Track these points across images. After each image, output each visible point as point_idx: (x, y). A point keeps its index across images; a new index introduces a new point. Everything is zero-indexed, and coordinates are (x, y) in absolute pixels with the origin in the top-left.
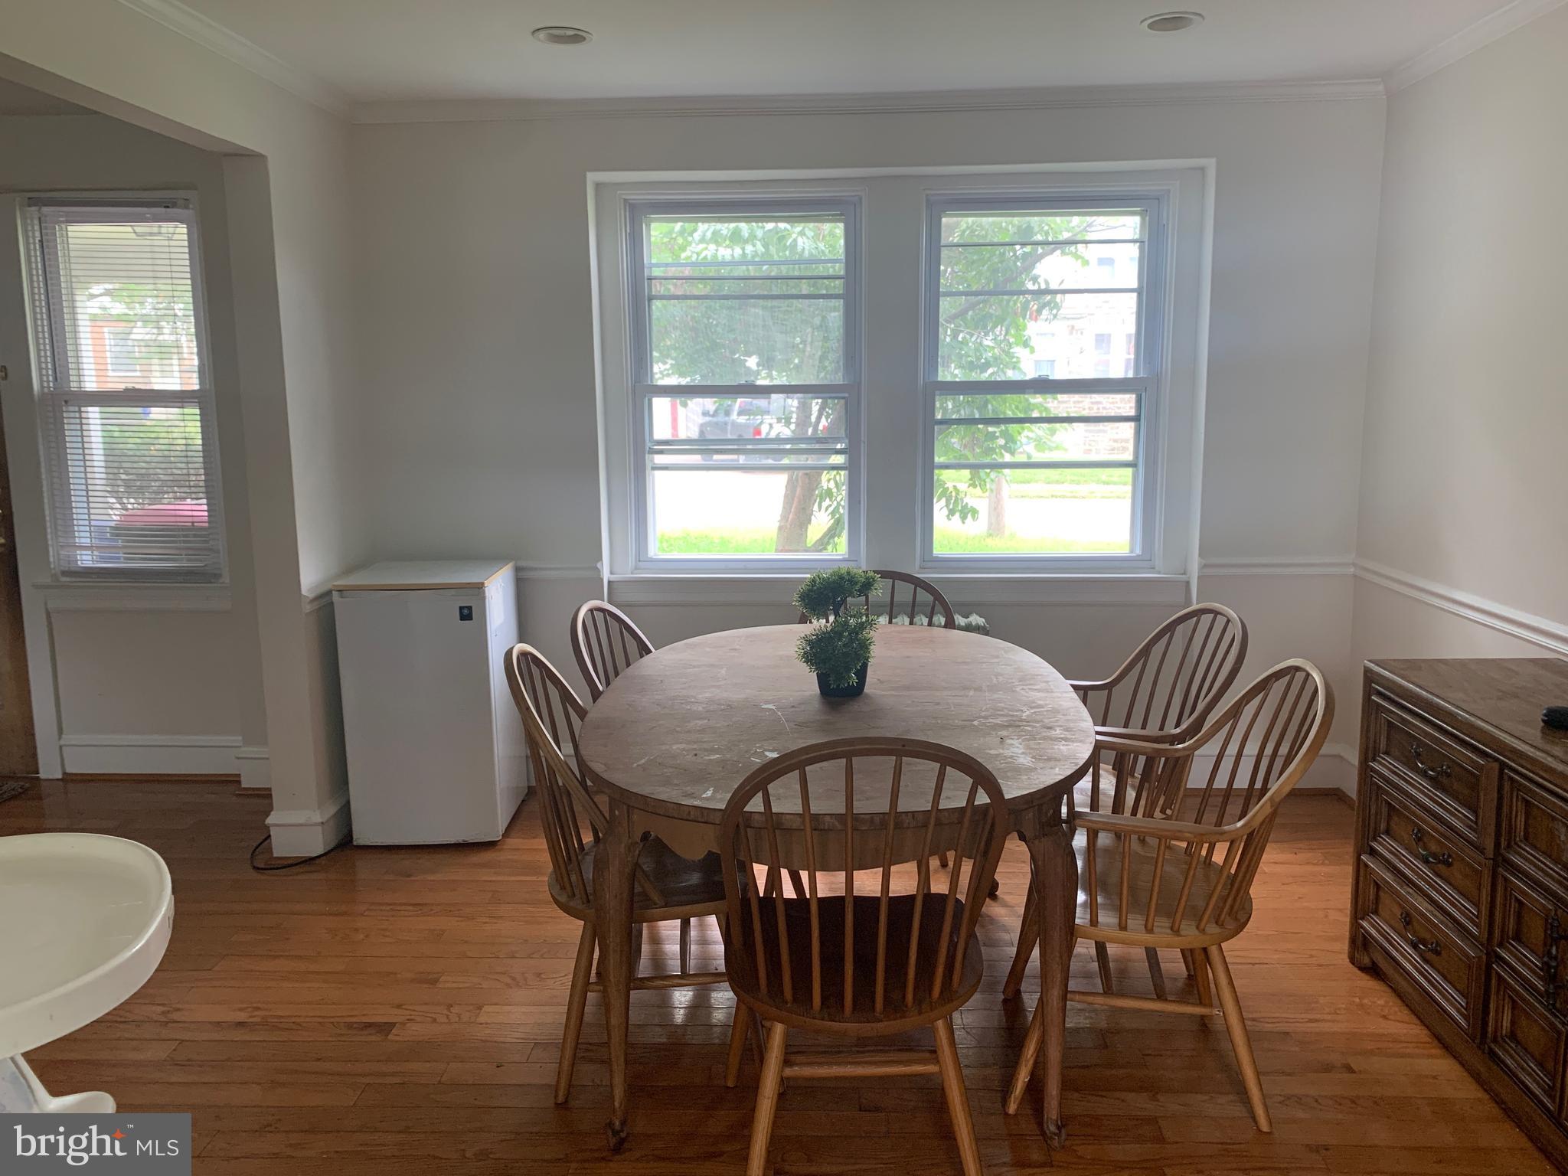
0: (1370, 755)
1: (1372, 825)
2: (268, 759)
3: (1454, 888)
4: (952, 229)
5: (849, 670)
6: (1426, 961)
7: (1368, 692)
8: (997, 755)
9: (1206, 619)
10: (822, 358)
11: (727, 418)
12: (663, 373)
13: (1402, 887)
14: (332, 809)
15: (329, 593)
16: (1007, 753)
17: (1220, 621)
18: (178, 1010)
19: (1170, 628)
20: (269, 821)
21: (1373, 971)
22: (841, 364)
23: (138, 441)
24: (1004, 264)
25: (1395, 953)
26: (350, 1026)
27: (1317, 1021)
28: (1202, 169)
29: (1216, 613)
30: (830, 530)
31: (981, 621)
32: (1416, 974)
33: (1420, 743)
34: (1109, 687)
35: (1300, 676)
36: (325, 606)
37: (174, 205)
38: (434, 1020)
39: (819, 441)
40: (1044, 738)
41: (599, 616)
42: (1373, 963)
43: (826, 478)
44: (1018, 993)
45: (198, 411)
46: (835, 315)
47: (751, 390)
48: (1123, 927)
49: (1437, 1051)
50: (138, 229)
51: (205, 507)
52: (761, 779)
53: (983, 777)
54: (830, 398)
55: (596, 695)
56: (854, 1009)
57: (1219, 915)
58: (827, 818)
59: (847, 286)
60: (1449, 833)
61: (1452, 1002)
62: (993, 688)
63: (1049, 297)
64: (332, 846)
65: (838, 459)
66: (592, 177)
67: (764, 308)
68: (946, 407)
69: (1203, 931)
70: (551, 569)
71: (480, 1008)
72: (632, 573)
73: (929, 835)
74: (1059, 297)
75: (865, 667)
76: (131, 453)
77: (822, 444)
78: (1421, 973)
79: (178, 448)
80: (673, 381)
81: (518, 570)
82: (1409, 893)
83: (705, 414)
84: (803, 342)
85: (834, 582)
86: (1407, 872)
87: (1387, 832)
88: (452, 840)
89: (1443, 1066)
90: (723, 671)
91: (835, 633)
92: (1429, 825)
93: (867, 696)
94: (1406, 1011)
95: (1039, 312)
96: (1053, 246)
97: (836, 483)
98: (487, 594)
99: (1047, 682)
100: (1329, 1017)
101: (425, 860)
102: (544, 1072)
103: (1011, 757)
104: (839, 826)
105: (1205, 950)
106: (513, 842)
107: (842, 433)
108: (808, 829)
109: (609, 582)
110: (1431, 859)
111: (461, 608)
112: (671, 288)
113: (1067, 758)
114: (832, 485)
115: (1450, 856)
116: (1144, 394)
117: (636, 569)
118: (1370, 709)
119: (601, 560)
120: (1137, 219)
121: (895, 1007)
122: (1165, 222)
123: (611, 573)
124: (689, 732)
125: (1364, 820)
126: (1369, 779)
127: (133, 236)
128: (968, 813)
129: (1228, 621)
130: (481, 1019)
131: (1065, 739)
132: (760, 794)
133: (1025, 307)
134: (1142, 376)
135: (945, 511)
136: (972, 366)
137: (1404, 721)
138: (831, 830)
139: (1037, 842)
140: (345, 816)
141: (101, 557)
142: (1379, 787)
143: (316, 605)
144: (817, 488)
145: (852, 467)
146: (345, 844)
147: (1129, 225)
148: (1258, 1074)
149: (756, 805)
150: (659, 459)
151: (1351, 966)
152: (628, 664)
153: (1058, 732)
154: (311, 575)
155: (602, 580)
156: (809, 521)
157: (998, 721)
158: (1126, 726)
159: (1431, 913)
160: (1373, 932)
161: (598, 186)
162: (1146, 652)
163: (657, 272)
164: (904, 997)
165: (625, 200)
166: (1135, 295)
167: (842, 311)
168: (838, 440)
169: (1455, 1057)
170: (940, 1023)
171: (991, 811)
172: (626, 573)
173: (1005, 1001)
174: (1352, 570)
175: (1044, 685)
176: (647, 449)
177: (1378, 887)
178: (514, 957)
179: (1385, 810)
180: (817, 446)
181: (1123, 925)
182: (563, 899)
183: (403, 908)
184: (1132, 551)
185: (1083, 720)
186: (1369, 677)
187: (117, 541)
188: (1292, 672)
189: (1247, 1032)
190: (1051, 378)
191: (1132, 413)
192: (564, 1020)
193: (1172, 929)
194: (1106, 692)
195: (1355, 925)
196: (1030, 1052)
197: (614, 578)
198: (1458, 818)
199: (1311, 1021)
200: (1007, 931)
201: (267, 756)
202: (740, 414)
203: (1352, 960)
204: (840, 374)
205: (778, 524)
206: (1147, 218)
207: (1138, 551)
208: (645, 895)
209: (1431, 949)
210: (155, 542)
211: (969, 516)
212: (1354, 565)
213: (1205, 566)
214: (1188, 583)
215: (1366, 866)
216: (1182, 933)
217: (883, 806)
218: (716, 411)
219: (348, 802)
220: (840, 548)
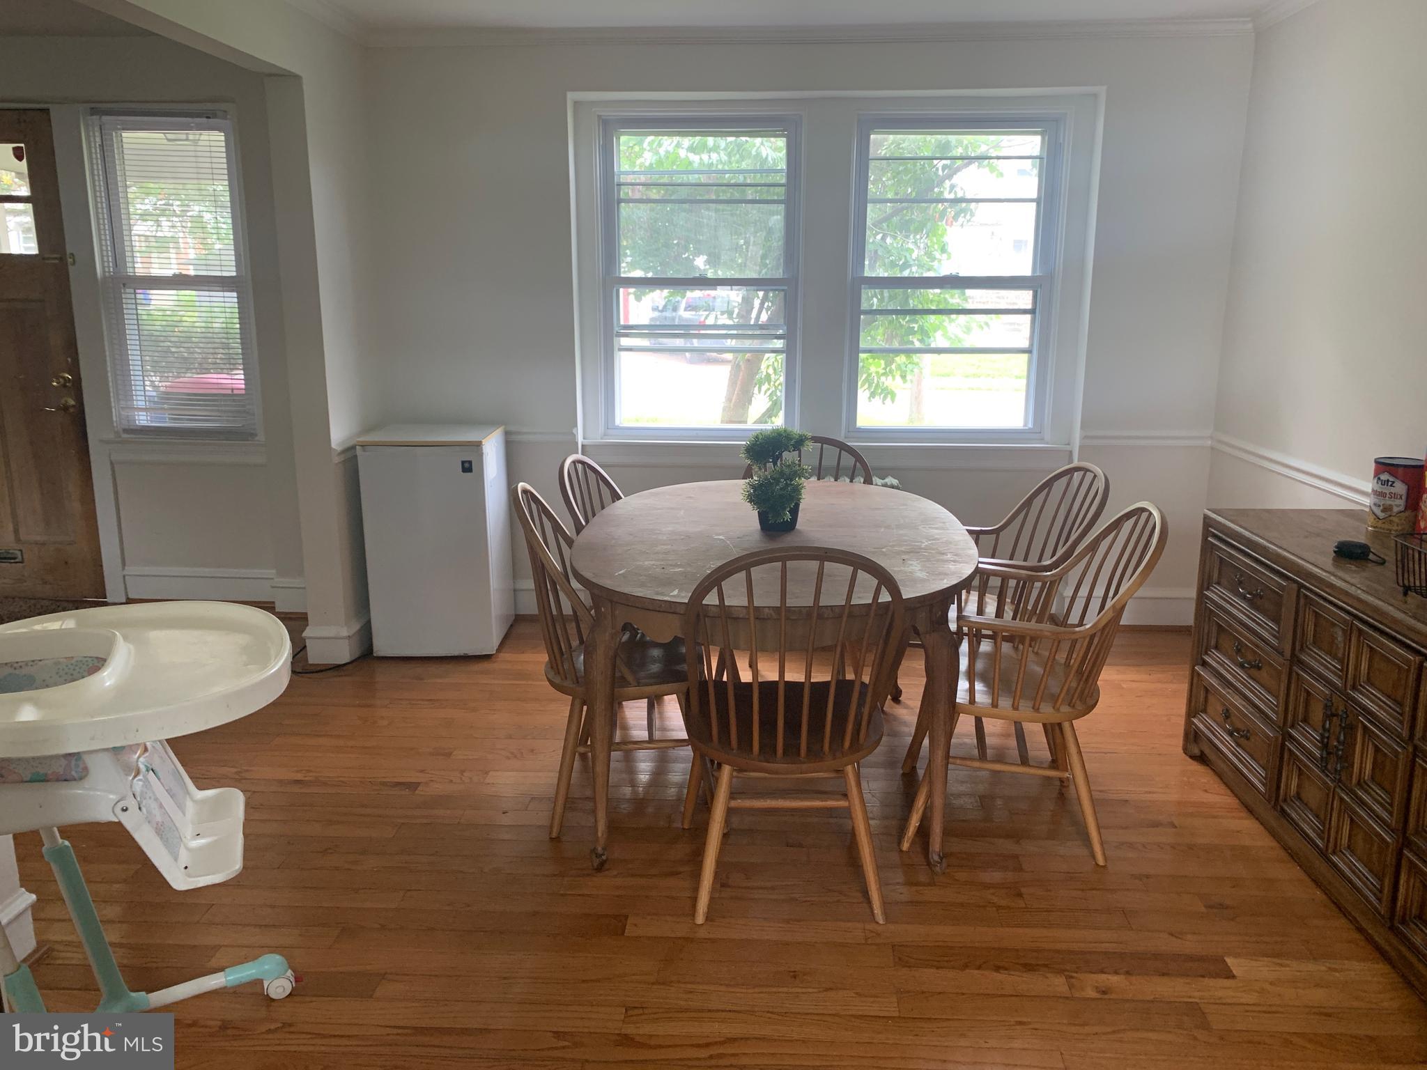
0: (1205, 586)
1: (1205, 644)
2: (304, 588)
3: (1262, 686)
4: (880, 145)
5: (784, 509)
6: (1238, 745)
7: (1206, 533)
8: (899, 571)
9: (1077, 476)
10: (764, 257)
11: (674, 314)
12: (629, 269)
13: (1224, 689)
14: (356, 627)
15: (353, 448)
16: (909, 569)
17: (1089, 476)
18: (247, 771)
19: (1049, 484)
20: (304, 634)
21: (1201, 759)
22: (782, 260)
23: (164, 323)
24: (926, 175)
25: (1217, 742)
26: (384, 784)
27: (1150, 793)
28: (1095, 96)
29: (1087, 470)
30: (768, 410)
31: (895, 482)
32: (1230, 756)
33: (1243, 573)
34: (997, 532)
35: (1145, 515)
36: (350, 459)
37: (215, 116)
38: (451, 781)
39: (762, 327)
40: (938, 561)
41: (580, 467)
42: (1202, 752)
43: (766, 365)
44: (914, 768)
45: (235, 294)
46: (777, 219)
47: (703, 282)
48: (994, 705)
49: (1244, 814)
50: (169, 136)
51: (242, 377)
52: (715, 580)
53: (886, 580)
54: (772, 290)
55: (579, 528)
56: (784, 753)
57: (1071, 700)
58: (766, 610)
59: (788, 193)
60: (1262, 644)
61: (1256, 774)
62: (899, 527)
63: (964, 205)
64: (357, 656)
65: (779, 344)
66: (571, 96)
67: (717, 211)
68: (872, 299)
69: (1058, 710)
70: (535, 433)
71: (487, 773)
72: (602, 439)
73: (843, 625)
74: (973, 205)
75: (797, 506)
76: (158, 333)
77: (764, 331)
78: (1234, 754)
79: (199, 330)
80: (638, 273)
81: (507, 434)
82: (1228, 693)
83: (655, 309)
84: (747, 243)
85: (773, 438)
86: (1229, 677)
87: (1216, 648)
88: (456, 653)
89: (1248, 825)
90: (682, 512)
91: (774, 479)
92: (1246, 639)
93: (800, 532)
94: (1223, 787)
95: (955, 218)
96: (966, 161)
97: (775, 369)
98: (484, 451)
99: (944, 523)
100: (1160, 790)
101: (433, 668)
102: (539, 817)
103: (910, 572)
104: (775, 616)
105: (1060, 725)
106: (505, 656)
107: (782, 321)
108: (752, 619)
109: (583, 446)
110: (1246, 665)
111: (463, 463)
112: (637, 193)
113: (953, 573)
114: (771, 371)
115: (1260, 661)
116: (1039, 290)
117: (605, 435)
118: (1207, 549)
119: (576, 426)
120: (1038, 139)
121: (815, 754)
122: (1062, 141)
123: (584, 439)
124: (657, 553)
125: (1199, 641)
126: (1204, 605)
127: (165, 142)
128: (874, 607)
129: (1095, 476)
130: (487, 781)
131: (954, 561)
132: (715, 590)
133: (944, 211)
134: (1038, 274)
135: (867, 393)
136: (893, 265)
137: (1231, 556)
138: (769, 619)
139: (928, 636)
140: (366, 634)
141: (156, 418)
142: (1211, 610)
143: (342, 458)
144: (757, 373)
145: (789, 351)
146: (366, 655)
147: (1031, 144)
148: (1099, 828)
149: (711, 599)
150: (625, 342)
151: (1184, 755)
152: (603, 508)
153: (949, 556)
154: (340, 432)
155: (577, 443)
156: (750, 402)
157: (903, 549)
158: (1011, 559)
159: (1244, 706)
160: (1201, 726)
161: (576, 103)
162: (1029, 502)
163: (623, 179)
164: (822, 747)
165: (599, 117)
166: (1034, 205)
167: (783, 214)
168: (777, 327)
169: (1257, 819)
170: (849, 769)
171: (891, 607)
172: (596, 438)
173: (903, 774)
174: (1210, 442)
175: (941, 525)
176: (615, 332)
177: (1207, 691)
178: (511, 738)
179: (1214, 629)
180: (758, 332)
181: (995, 704)
182: (557, 680)
183: (419, 702)
184: (1025, 425)
185: (970, 549)
186: (1208, 523)
187: (164, 403)
188: (1140, 512)
189: (1093, 801)
190: (960, 275)
191: (1029, 307)
192: (556, 781)
193: (1033, 708)
194: (994, 536)
195: (1189, 723)
196: (921, 803)
197: (586, 442)
198: (1267, 630)
199: (1146, 792)
200: (905, 724)
201: (303, 586)
202: (685, 310)
203: (1185, 750)
204: (781, 271)
205: (722, 405)
206: (1047, 138)
207: (1030, 425)
208: (623, 678)
209: (1241, 735)
210: (199, 405)
211: (889, 396)
212: (1211, 438)
213: (1086, 437)
214: (1071, 452)
215: (1199, 675)
216: (1041, 710)
217: (809, 602)
218: (665, 306)
219: (369, 622)
220: (778, 422)
